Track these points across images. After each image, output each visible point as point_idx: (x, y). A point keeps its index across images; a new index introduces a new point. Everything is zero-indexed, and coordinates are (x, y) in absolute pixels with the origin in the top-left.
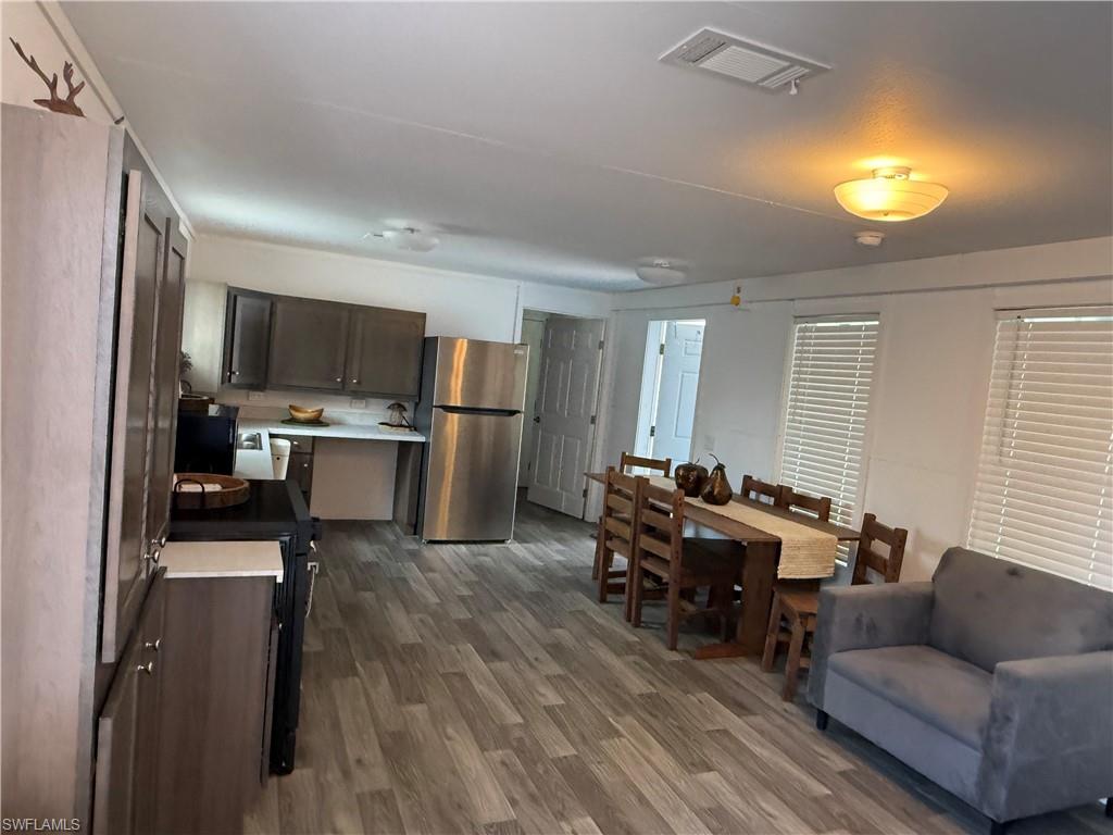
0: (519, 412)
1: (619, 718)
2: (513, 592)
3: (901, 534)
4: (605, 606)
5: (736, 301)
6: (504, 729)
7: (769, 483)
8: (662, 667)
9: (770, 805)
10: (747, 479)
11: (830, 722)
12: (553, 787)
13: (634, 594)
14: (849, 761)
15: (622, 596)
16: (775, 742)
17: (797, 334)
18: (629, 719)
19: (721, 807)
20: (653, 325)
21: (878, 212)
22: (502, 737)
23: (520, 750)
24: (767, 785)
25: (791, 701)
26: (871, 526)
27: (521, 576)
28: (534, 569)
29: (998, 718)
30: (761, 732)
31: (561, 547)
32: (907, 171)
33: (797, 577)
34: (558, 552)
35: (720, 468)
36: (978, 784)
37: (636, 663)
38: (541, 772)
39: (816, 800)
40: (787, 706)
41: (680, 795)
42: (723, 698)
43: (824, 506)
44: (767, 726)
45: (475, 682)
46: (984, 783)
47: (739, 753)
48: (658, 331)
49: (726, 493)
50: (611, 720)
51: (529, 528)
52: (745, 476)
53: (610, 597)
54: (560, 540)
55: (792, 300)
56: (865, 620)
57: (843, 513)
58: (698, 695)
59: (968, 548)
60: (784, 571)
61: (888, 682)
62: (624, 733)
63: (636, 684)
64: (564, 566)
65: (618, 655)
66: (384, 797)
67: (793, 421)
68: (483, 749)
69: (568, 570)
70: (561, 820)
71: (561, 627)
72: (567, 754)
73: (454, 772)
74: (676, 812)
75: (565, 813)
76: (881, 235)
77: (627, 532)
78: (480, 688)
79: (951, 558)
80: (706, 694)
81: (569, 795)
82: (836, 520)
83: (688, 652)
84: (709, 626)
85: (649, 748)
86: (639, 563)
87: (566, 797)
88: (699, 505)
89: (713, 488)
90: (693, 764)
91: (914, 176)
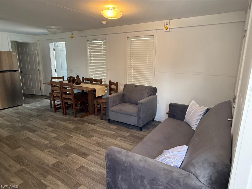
0: (18, 70)
1: (71, 134)
2: (31, 116)
3: (117, 83)
4: (57, 113)
5: (73, 37)
6: (46, 145)
7: (88, 78)
8: (75, 121)
9: (106, 138)
10: (83, 78)
11: (111, 121)
12: (63, 152)
13: (64, 108)
14: (116, 126)
15: (61, 109)
16: (103, 128)
17: (88, 44)
18: (73, 133)
19: (98, 142)
20: (51, 44)
21: (110, 17)
22: (46, 147)
23: (51, 148)
24: (104, 135)
25: (103, 120)
26: (111, 83)
27: (31, 112)
28: (34, 109)
29: (139, 111)
30: (99, 127)
31: (38, 103)
32: (114, 8)
33: (99, 96)
34: (39, 104)
35: (78, 76)
36: (137, 122)
37: (69, 122)
38: (59, 150)
39: (113, 134)
40: (102, 121)
41: (90, 143)
42: (90, 123)
43: (100, 81)
44: (100, 125)
45: (32, 138)
46: (138, 122)
47: (97, 132)
48: (52, 45)
49: (80, 82)
50: (69, 135)
51: (28, 100)
52: (82, 77)
53: (57, 111)
54: (38, 101)
55: (86, 36)
56: (114, 101)
57: (104, 81)
58: (85, 124)
59: (128, 84)
60: (97, 95)
61: (120, 110)
62: (74, 136)
63: (71, 126)
64: (42, 107)
65: (65, 122)
66: (22, 170)
67: (91, 64)
68: (42, 151)
69: (43, 107)
70: (68, 157)
71: (48, 120)
72: (63, 144)
73: (37, 158)
74: (90, 146)
75: (68, 155)
76: (106, 22)
77: (59, 95)
78: (34, 139)
79: (125, 86)
80: (86, 124)
81: (67, 152)
82: (103, 83)
83: (80, 117)
84: (81, 111)
85: (79, 137)
86: (64, 101)
87: (66, 152)
88: (75, 85)
89: (77, 81)
90: (90, 137)
91: (116, 9)
